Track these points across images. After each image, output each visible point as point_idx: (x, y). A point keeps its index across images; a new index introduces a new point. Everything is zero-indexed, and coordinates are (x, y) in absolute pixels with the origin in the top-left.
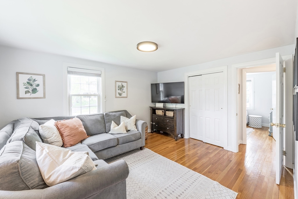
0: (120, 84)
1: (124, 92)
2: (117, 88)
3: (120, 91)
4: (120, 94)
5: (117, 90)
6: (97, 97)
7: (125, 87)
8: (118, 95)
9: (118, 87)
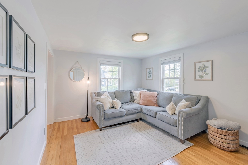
0: (201, 65)
1: (207, 74)
2: (197, 70)
3: (201, 73)
4: (201, 77)
5: (197, 71)
6: (179, 79)
7: (208, 67)
8: (198, 78)
9: (199, 69)
